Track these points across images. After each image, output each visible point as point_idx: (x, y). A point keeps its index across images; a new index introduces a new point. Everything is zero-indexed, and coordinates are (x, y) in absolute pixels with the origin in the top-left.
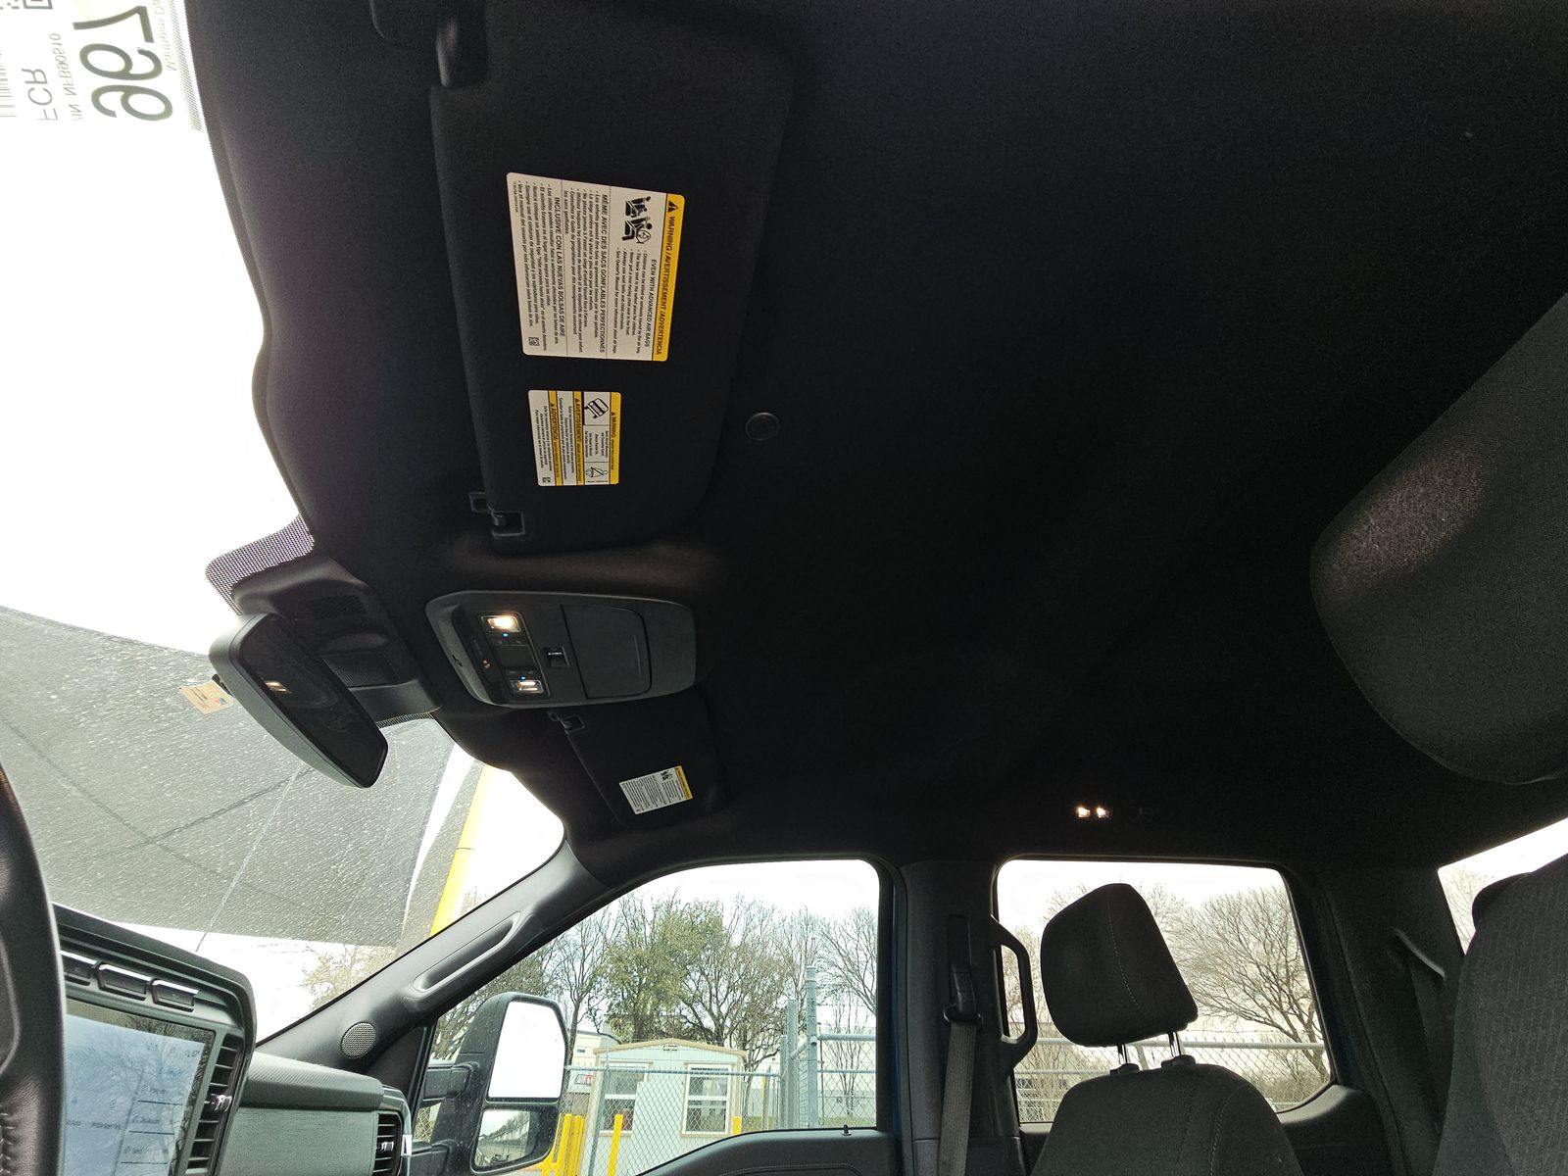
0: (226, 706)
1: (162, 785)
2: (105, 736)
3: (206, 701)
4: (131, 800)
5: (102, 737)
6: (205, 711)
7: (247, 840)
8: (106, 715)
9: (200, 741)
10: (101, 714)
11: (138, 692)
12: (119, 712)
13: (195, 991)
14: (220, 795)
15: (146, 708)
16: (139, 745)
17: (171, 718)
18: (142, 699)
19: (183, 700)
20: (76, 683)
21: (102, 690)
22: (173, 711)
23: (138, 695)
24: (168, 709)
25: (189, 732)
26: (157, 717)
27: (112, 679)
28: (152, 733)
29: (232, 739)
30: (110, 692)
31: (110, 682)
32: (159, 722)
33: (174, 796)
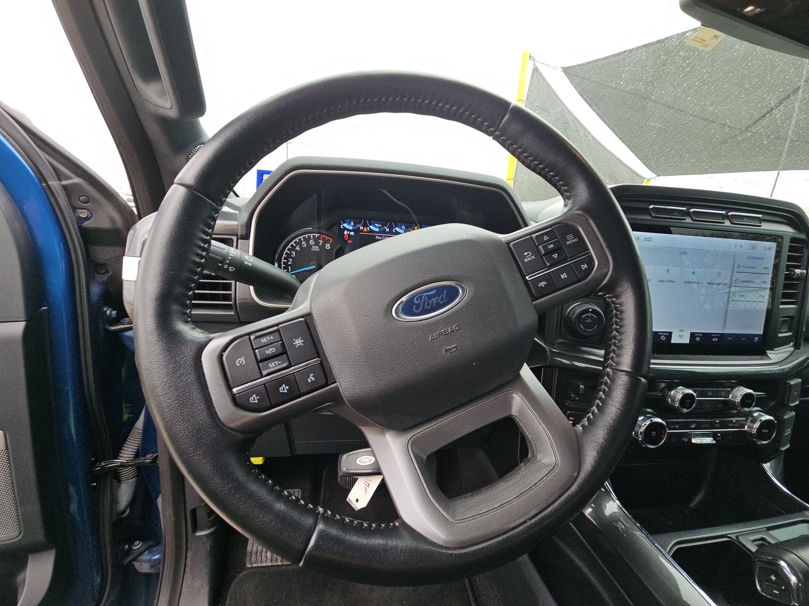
0: (719, 40)
1: (705, 104)
2: (658, 91)
3: (705, 42)
4: (690, 119)
5: (657, 92)
6: (709, 49)
7: (777, 120)
8: (652, 79)
9: (715, 69)
10: (649, 80)
11: (662, 57)
12: (658, 75)
13: (761, 216)
14: (744, 98)
15: (671, 65)
16: (679, 88)
17: (689, 63)
18: (666, 60)
19: (690, 49)
20: (628, 70)
21: (643, 67)
22: (688, 58)
23: (663, 59)
24: (685, 58)
25: (705, 67)
26: (680, 67)
27: (644, 58)
28: (683, 77)
29: (736, 59)
30: (647, 66)
31: (643, 60)
32: (683, 69)
33: (715, 108)
